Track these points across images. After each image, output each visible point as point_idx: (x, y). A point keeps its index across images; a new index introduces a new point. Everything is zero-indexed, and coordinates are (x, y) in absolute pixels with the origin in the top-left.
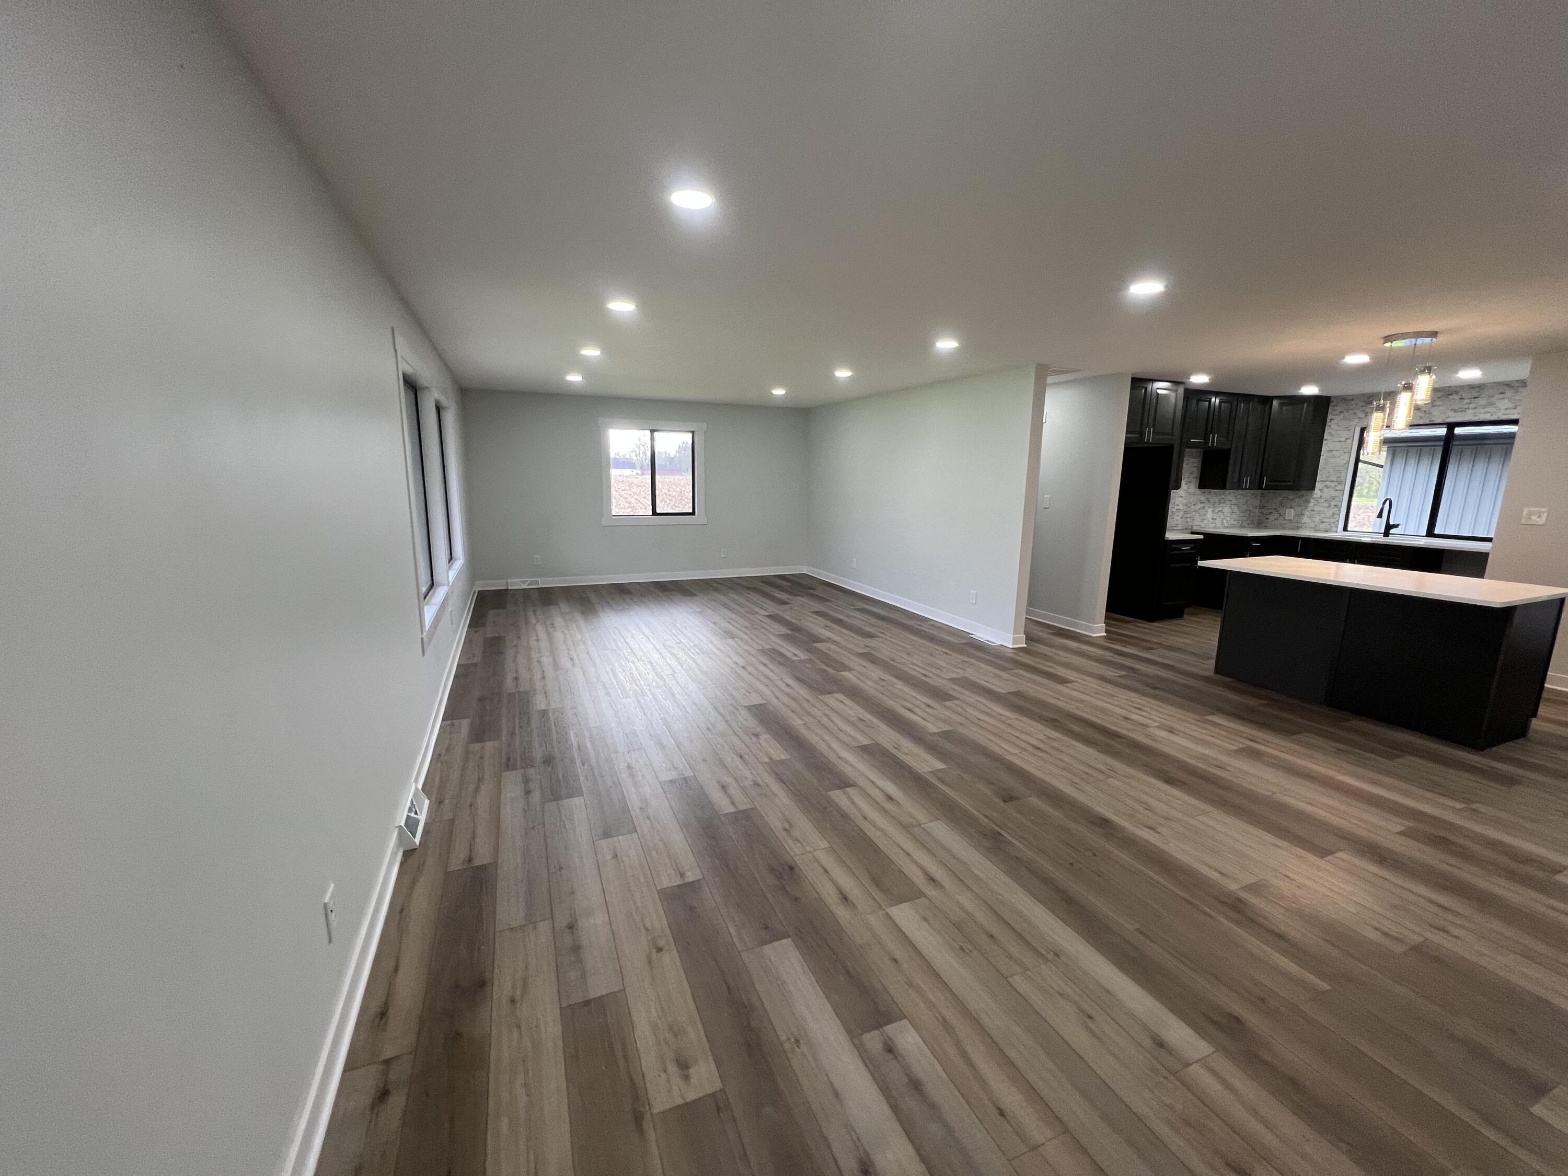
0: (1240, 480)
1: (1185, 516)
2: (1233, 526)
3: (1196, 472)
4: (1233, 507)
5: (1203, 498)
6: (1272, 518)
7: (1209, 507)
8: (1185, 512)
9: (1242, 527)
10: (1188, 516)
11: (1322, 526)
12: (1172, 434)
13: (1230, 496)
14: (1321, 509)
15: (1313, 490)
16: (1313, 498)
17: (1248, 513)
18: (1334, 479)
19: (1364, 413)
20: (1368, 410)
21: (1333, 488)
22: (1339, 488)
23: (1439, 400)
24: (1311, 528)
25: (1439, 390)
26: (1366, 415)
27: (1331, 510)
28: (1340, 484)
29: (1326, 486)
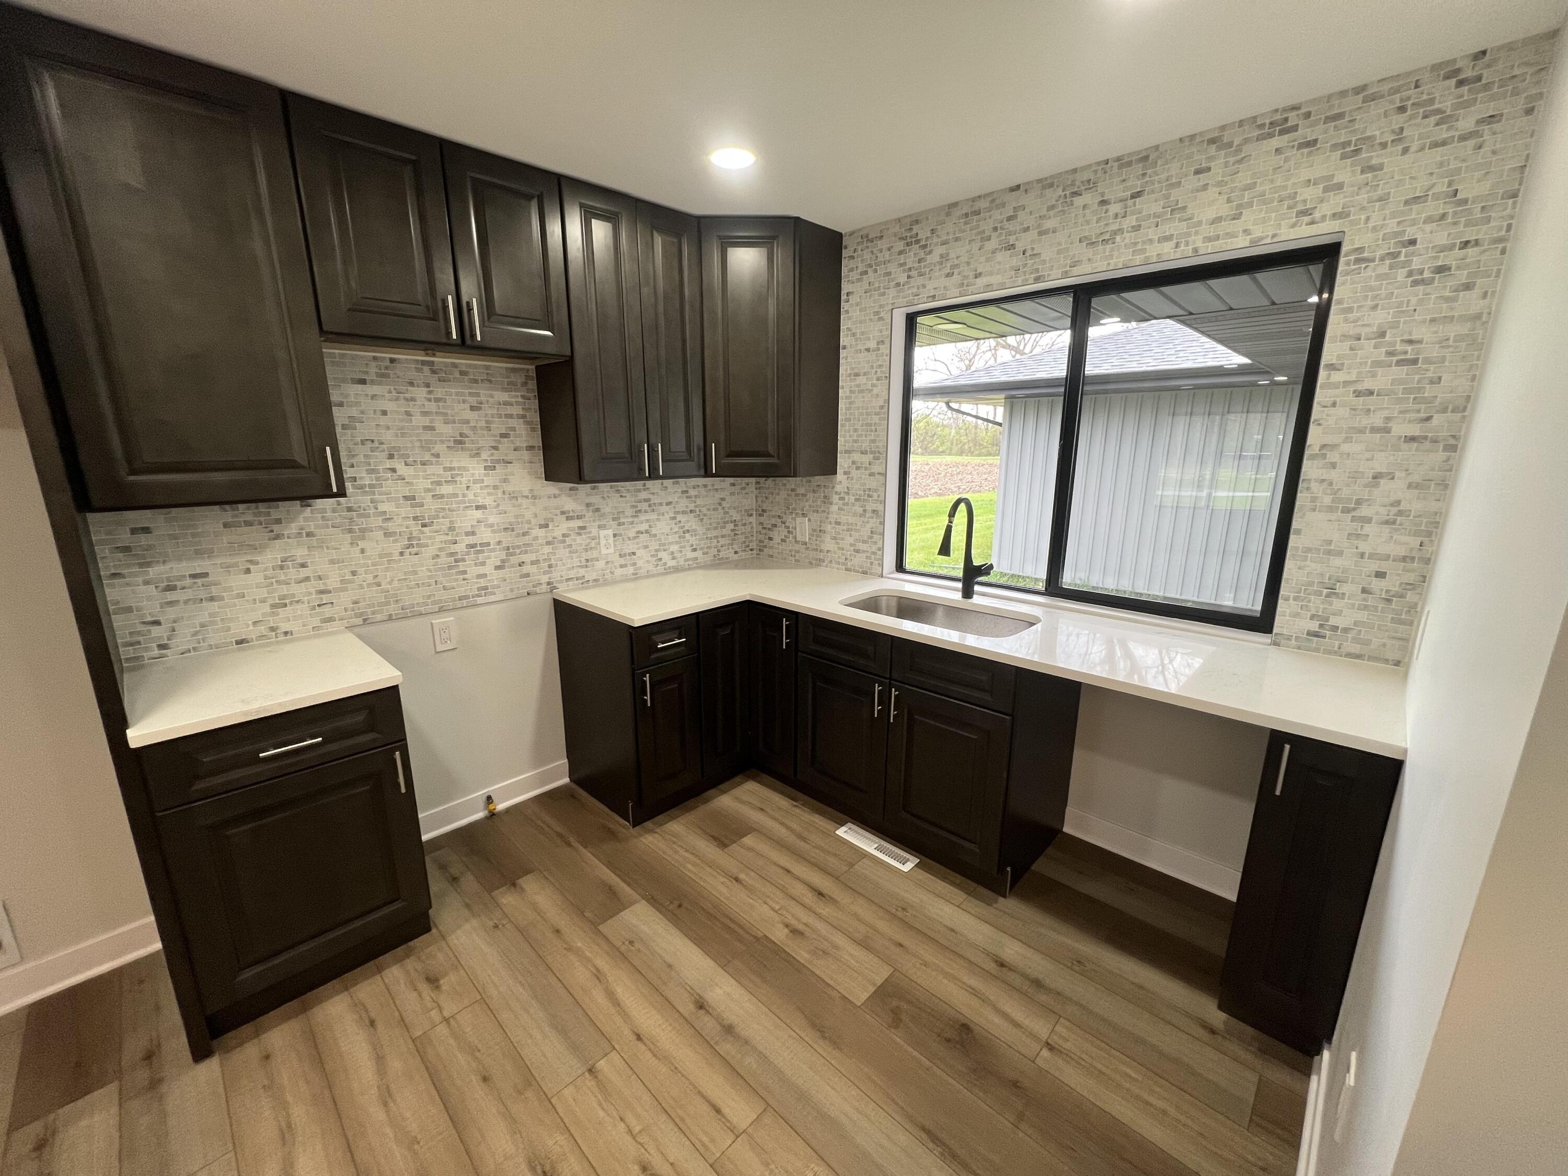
1: (514, 560)
3: (525, 432)
4: (679, 517)
5: (569, 504)
7: (604, 527)
8: (512, 550)
11: (859, 560)
14: (851, 520)
15: (834, 472)
16: (836, 493)
17: (731, 526)
18: (865, 446)
19: (904, 271)
20: (911, 261)
21: (866, 469)
22: (876, 468)
23: (1052, 213)
24: (838, 563)
25: (1051, 185)
26: (909, 277)
27: (868, 522)
28: (878, 459)
29: (853, 463)
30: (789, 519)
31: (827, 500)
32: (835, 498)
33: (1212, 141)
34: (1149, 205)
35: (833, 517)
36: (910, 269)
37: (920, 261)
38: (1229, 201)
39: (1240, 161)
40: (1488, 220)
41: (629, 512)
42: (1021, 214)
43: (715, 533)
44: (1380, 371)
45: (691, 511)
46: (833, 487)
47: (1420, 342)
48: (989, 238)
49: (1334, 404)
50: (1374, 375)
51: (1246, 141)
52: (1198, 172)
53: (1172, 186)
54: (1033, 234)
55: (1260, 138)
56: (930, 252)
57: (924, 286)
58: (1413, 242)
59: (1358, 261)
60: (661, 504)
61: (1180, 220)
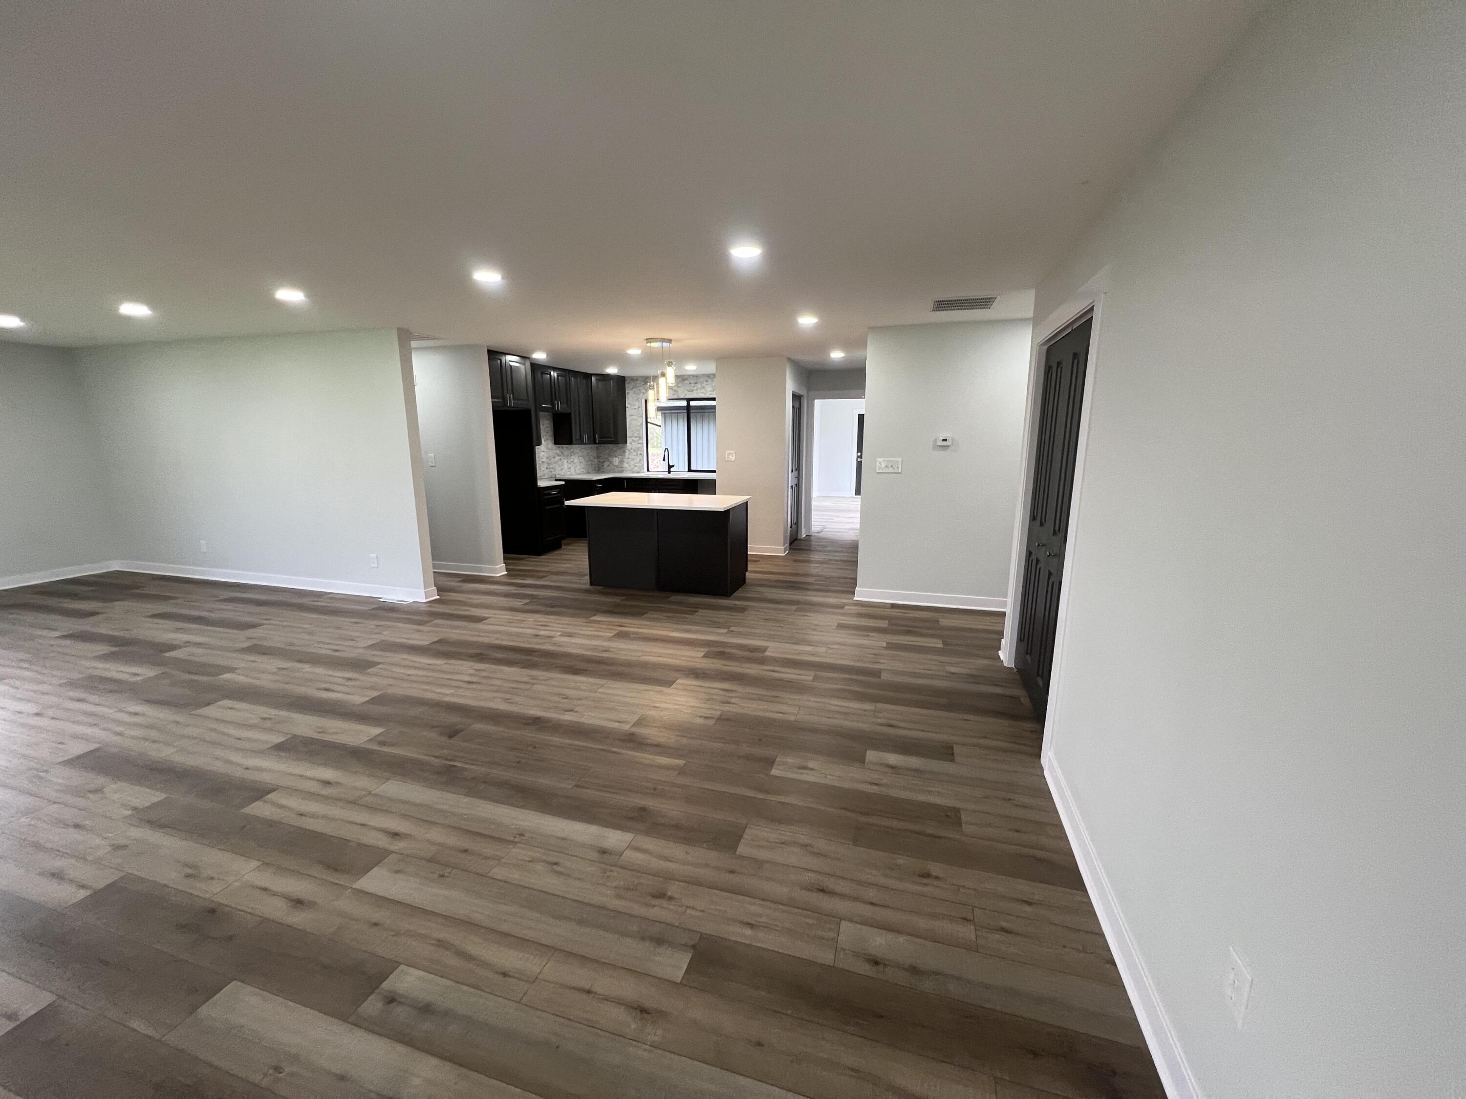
0: (581, 437)
1: (549, 467)
2: (583, 473)
3: (551, 433)
4: (580, 458)
5: (558, 452)
6: (606, 464)
7: (564, 459)
8: (549, 464)
9: (588, 473)
10: (551, 466)
11: (636, 469)
12: (528, 401)
13: (576, 448)
14: (633, 457)
15: (626, 444)
16: (627, 449)
17: (591, 462)
18: (636, 435)
21: (635, 443)
22: (641, 441)
28: (639, 439)
29: (632, 440)
30: (610, 459)
31: (624, 452)
35: (627, 457)
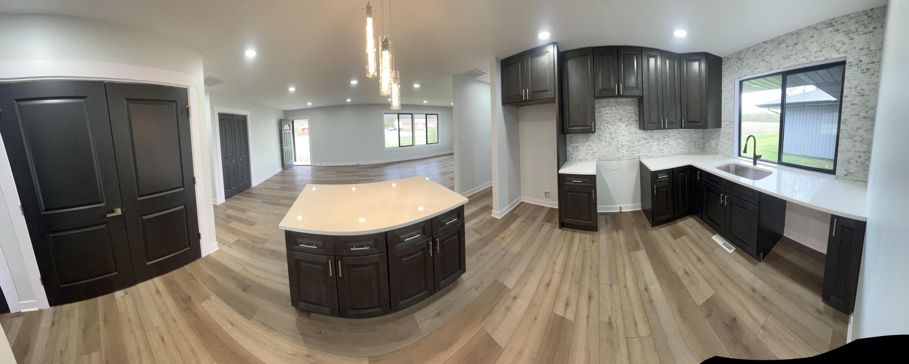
0: (658, 121)
6: (707, 145)
9: (689, 153)
11: (727, 153)
14: (725, 141)
15: (721, 127)
16: (722, 133)
17: (694, 142)
18: (729, 119)
19: (737, 68)
20: (739, 64)
21: (729, 126)
22: (732, 126)
23: (774, 50)
24: (722, 154)
25: (774, 41)
26: (739, 70)
27: (730, 142)
28: (731, 123)
29: (726, 124)
30: (710, 140)
31: (719, 135)
32: (721, 135)
33: (814, 28)
34: (799, 47)
35: (721, 140)
36: (739, 67)
37: (741, 65)
38: (819, 46)
39: (821, 34)
40: (876, 56)
41: (662, 138)
42: (766, 50)
43: (690, 144)
44: (857, 98)
45: (681, 138)
46: (721, 132)
47: (864, 90)
48: (758, 58)
49: (847, 107)
50: (855, 99)
51: (822, 28)
52: (811, 37)
53: (804, 41)
54: (769, 56)
55: (826, 28)
56: (744, 62)
57: (742, 72)
58: (861, 61)
59: (850, 66)
60: (671, 136)
61: (807, 52)
